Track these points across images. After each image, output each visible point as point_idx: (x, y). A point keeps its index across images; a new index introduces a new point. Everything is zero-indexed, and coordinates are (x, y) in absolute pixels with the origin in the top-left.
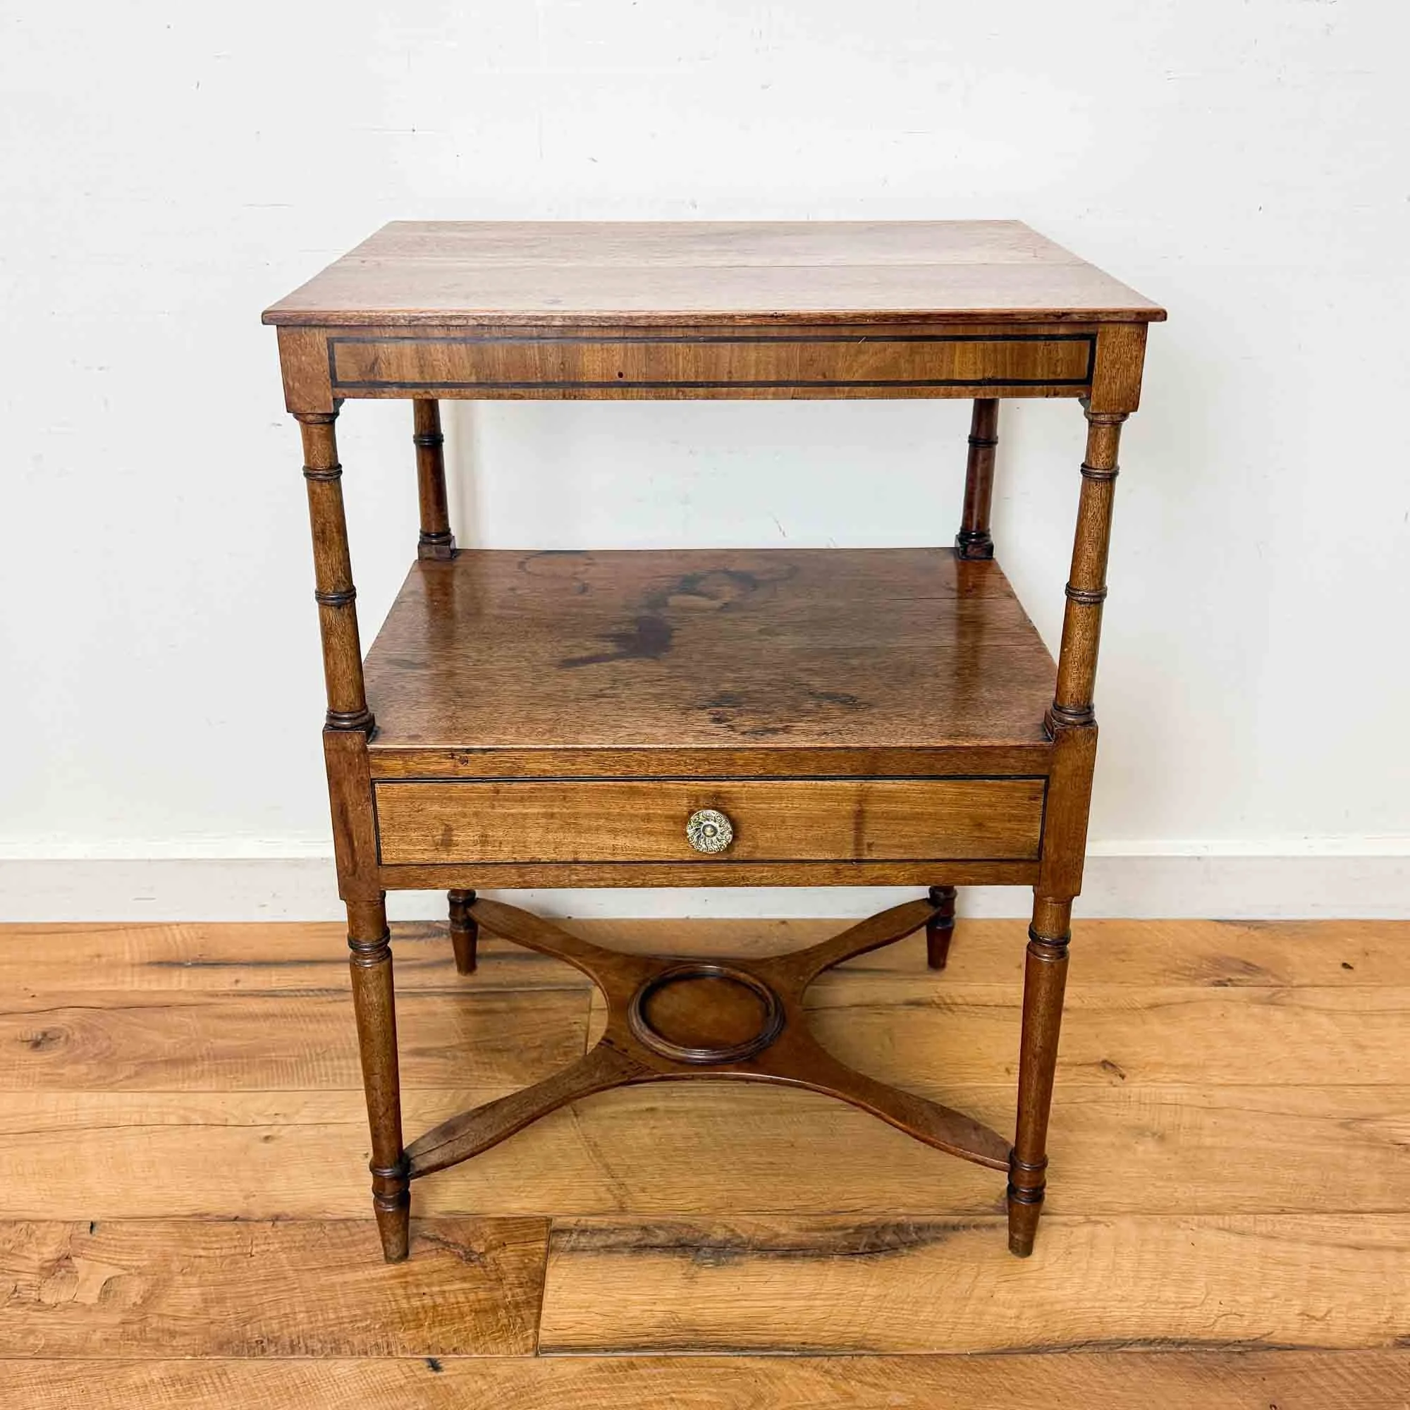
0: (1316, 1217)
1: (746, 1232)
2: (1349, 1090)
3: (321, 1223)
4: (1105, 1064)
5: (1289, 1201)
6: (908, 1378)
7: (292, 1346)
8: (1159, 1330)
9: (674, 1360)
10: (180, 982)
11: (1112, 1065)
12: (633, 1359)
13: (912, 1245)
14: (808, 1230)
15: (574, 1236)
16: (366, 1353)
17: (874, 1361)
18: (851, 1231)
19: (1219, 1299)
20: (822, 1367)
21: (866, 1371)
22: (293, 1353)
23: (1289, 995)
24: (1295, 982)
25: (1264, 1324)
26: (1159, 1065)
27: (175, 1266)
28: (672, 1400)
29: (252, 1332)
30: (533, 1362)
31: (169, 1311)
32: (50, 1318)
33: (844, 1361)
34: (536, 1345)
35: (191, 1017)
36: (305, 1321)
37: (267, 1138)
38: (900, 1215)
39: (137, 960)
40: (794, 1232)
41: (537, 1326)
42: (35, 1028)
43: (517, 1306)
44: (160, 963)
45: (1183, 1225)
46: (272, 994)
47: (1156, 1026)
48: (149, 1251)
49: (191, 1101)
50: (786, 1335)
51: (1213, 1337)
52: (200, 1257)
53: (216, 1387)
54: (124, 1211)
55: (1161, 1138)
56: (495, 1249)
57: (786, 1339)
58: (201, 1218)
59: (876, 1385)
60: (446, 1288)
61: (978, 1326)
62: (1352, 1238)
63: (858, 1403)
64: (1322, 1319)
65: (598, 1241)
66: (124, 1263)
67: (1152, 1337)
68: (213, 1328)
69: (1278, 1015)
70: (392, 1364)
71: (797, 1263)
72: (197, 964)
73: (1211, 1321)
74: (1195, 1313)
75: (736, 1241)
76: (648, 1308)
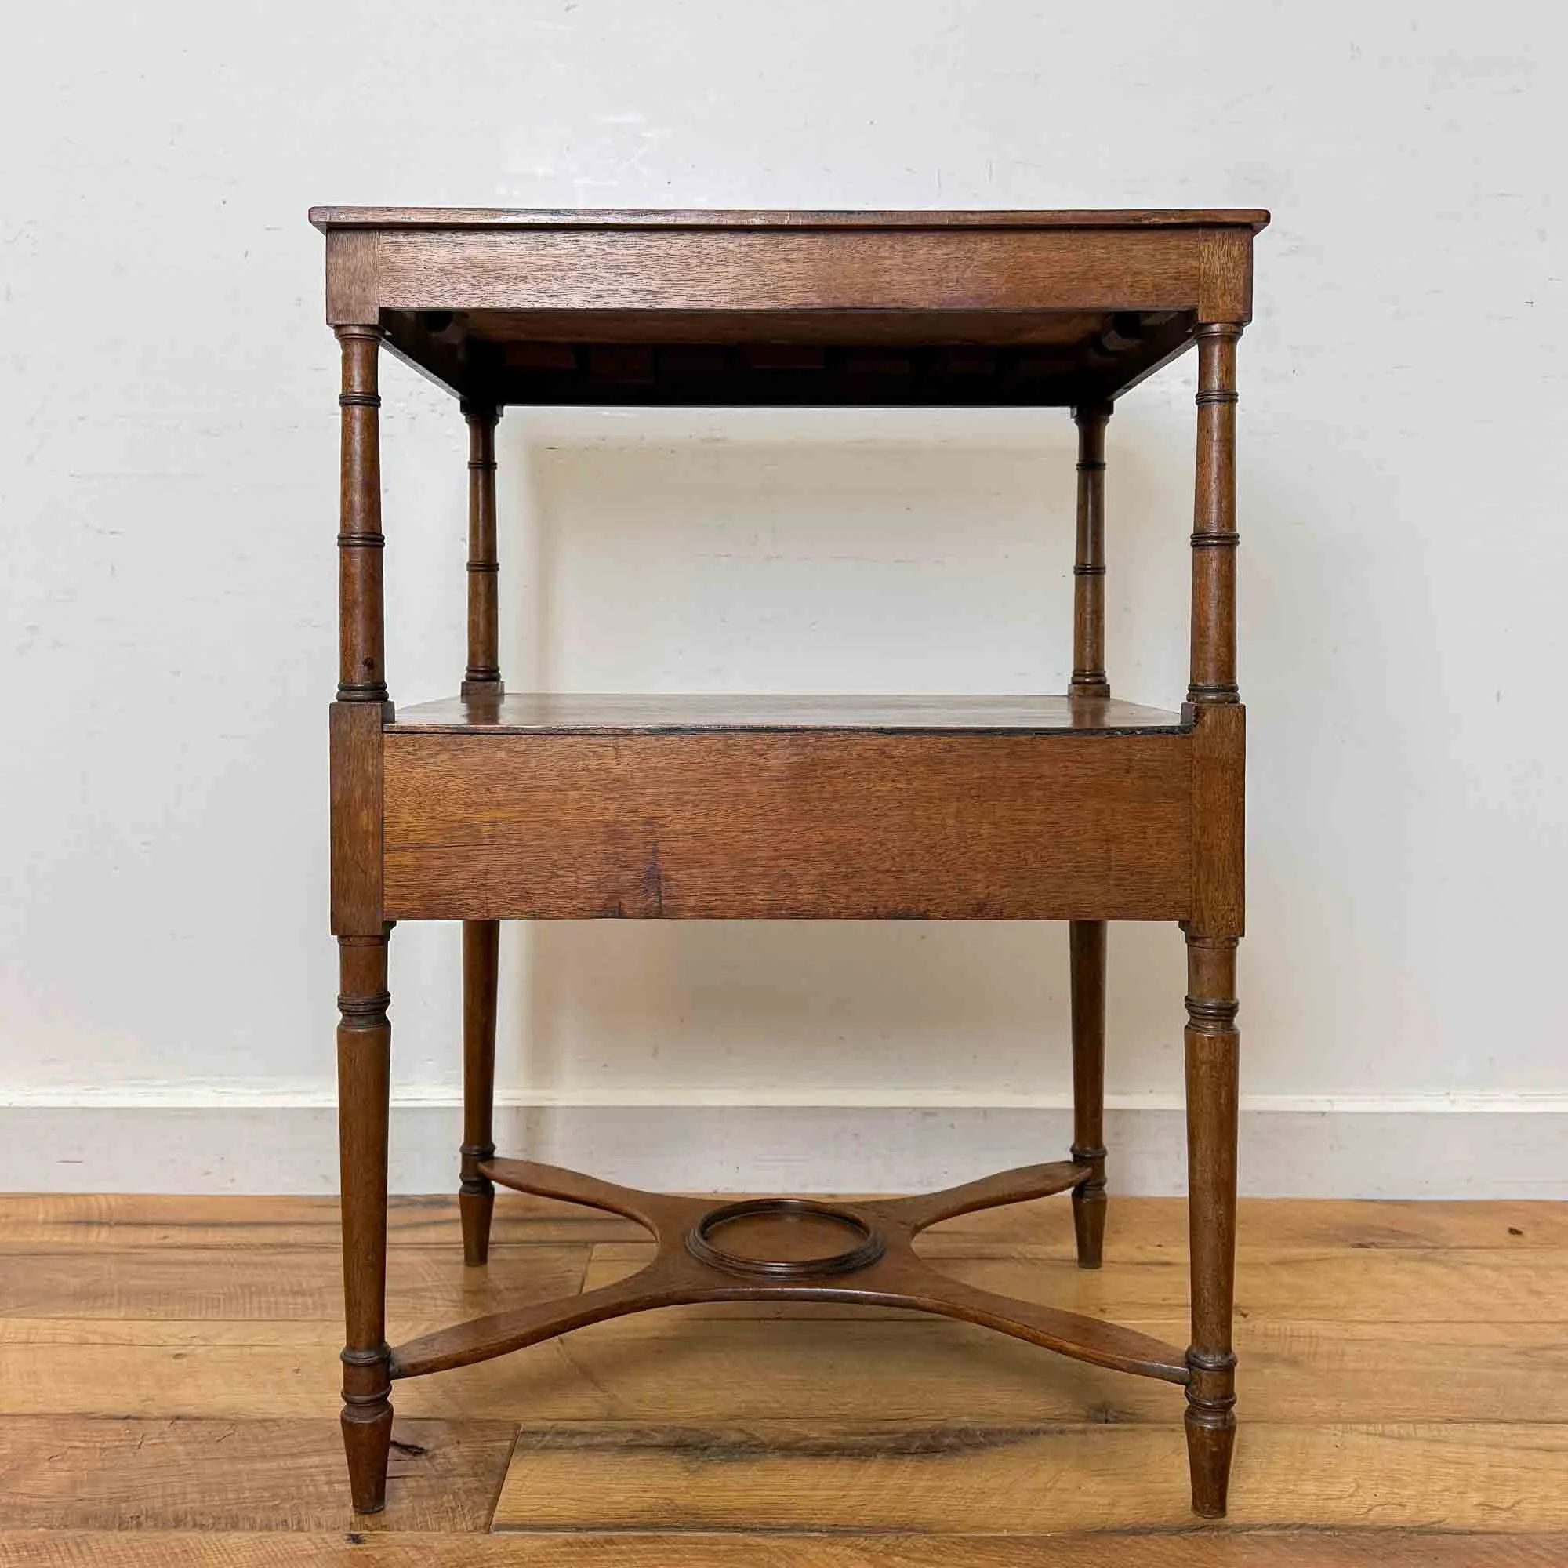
0: (1493, 1425)
1: (767, 1435)
2: (1526, 1326)
3: (234, 1423)
5: (1457, 1412)
6: (969, 1555)
7: (176, 1521)
8: (1297, 1517)
9: (665, 1538)
10: (101, 1237)
12: (613, 1537)
13: (980, 1446)
14: (845, 1434)
15: (549, 1437)
16: (270, 1527)
17: (926, 1541)
18: (901, 1435)
19: (1374, 1491)
20: (857, 1546)
21: (915, 1549)
22: (176, 1526)
23: (1446, 1253)
24: (1453, 1244)
25: (1433, 1513)
26: (1288, 1306)
27: (43, 1455)
29: (127, 1510)
30: (480, 1538)
31: (26, 1490)
33: (885, 1540)
34: (487, 1524)
35: (105, 1262)
36: (197, 1500)
37: (177, 1356)
38: (965, 1421)
39: (51, 1218)
40: (829, 1436)
41: (492, 1508)
43: (468, 1491)
44: (78, 1223)
45: (1323, 1431)
46: (206, 1247)
47: (1286, 1276)
48: (12, 1442)
49: (89, 1325)
50: (812, 1519)
51: (1367, 1523)
52: (76, 1448)
53: (71, 1554)
55: (1293, 1363)
56: (447, 1446)
57: (813, 1522)
58: (85, 1417)
59: (928, 1560)
61: (1061, 1512)
62: (1540, 1442)
64: (1508, 1509)
65: (577, 1441)
67: (1288, 1522)
68: (79, 1505)
69: (1433, 1270)
70: (301, 1536)
71: (830, 1461)
72: (118, 1224)
73: (1366, 1510)
74: (1343, 1503)
75: (754, 1443)
76: (636, 1495)
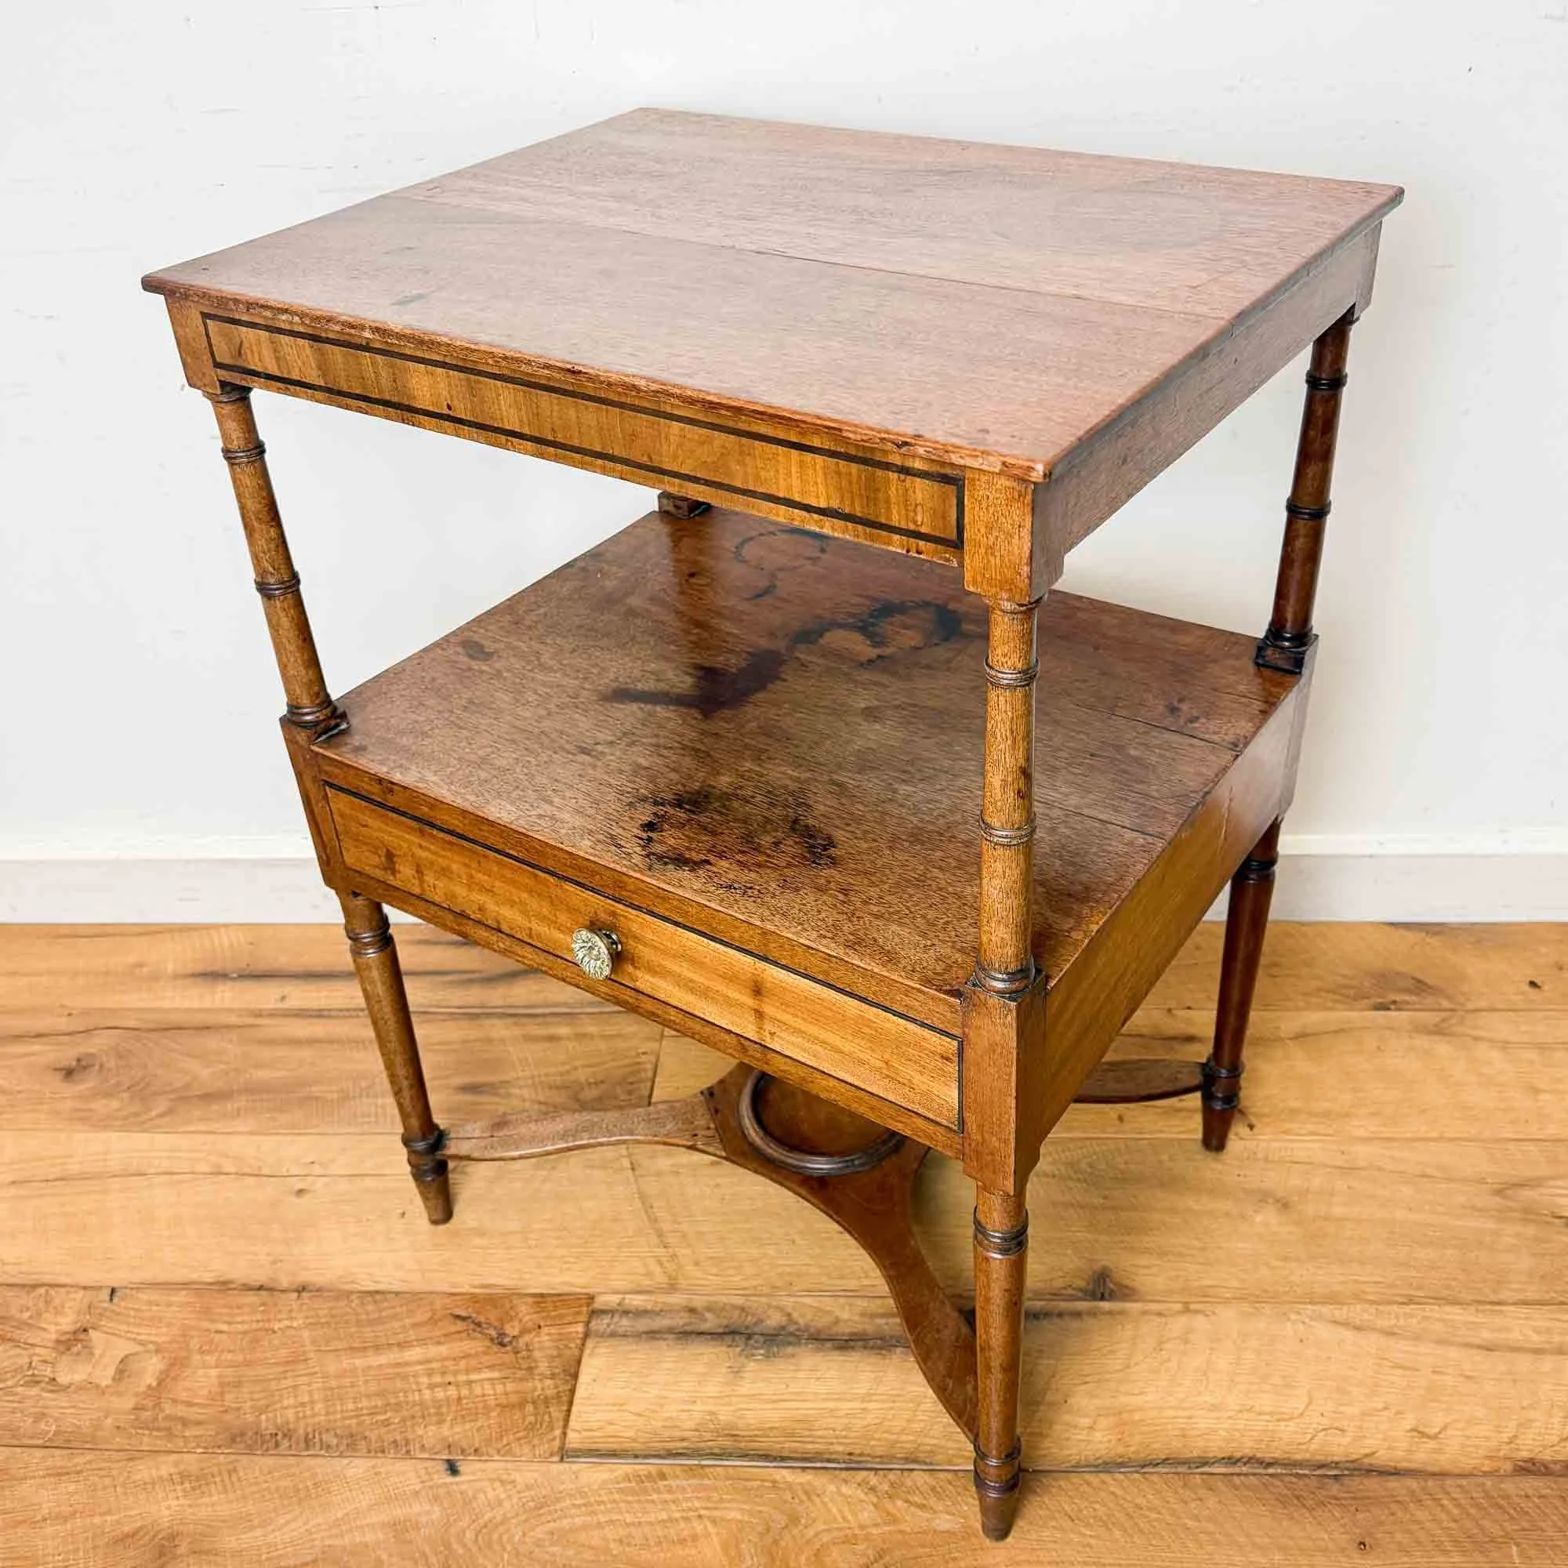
0: (1448, 1309)
1: (802, 1316)
2: (1511, 1146)
3: (348, 1295)
5: (1420, 1288)
6: (959, 1499)
7: (306, 1441)
8: (1247, 1448)
9: (707, 1470)
10: (226, 997)
11: (1244, 1112)
12: (665, 1470)
14: (873, 1316)
15: (616, 1319)
16: (383, 1452)
17: (926, 1476)
19: (1321, 1409)
20: (868, 1483)
21: (915, 1489)
22: (307, 1448)
23: (1461, 1020)
24: (1470, 1006)
25: (1368, 1442)
26: (1294, 1113)
27: (194, 1343)
28: (700, 1516)
29: (267, 1423)
30: (558, 1468)
31: (183, 1396)
32: (63, 1400)
33: (891, 1476)
34: (562, 1448)
35: (231, 1041)
36: (323, 1412)
37: (300, 1192)
39: (180, 970)
40: (857, 1318)
41: (566, 1426)
42: (68, 1054)
43: (547, 1401)
44: (204, 975)
45: (1293, 1317)
46: (319, 1014)
47: (1300, 1062)
48: (169, 1325)
49: (224, 1144)
50: (832, 1444)
51: (1308, 1456)
52: (221, 1332)
53: (225, 1486)
54: (147, 1275)
55: (1285, 1205)
56: (529, 1331)
57: (833, 1448)
58: (224, 1286)
59: (924, 1505)
60: (474, 1377)
62: (1486, 1335)
63: (903, 1527)
64: (1435, 1437)
65: (643, 1324)
66: (143, 1337)
67: (1238, 1455)
68: (227, 1417)
69: (1442, 1048)
70: (409, 1465)
71: (855, 1357)
72: (242, 976)
73: (1309, 1437)
74: (1292, 1426)
75: (791, 1328)
76: (686, 1407)
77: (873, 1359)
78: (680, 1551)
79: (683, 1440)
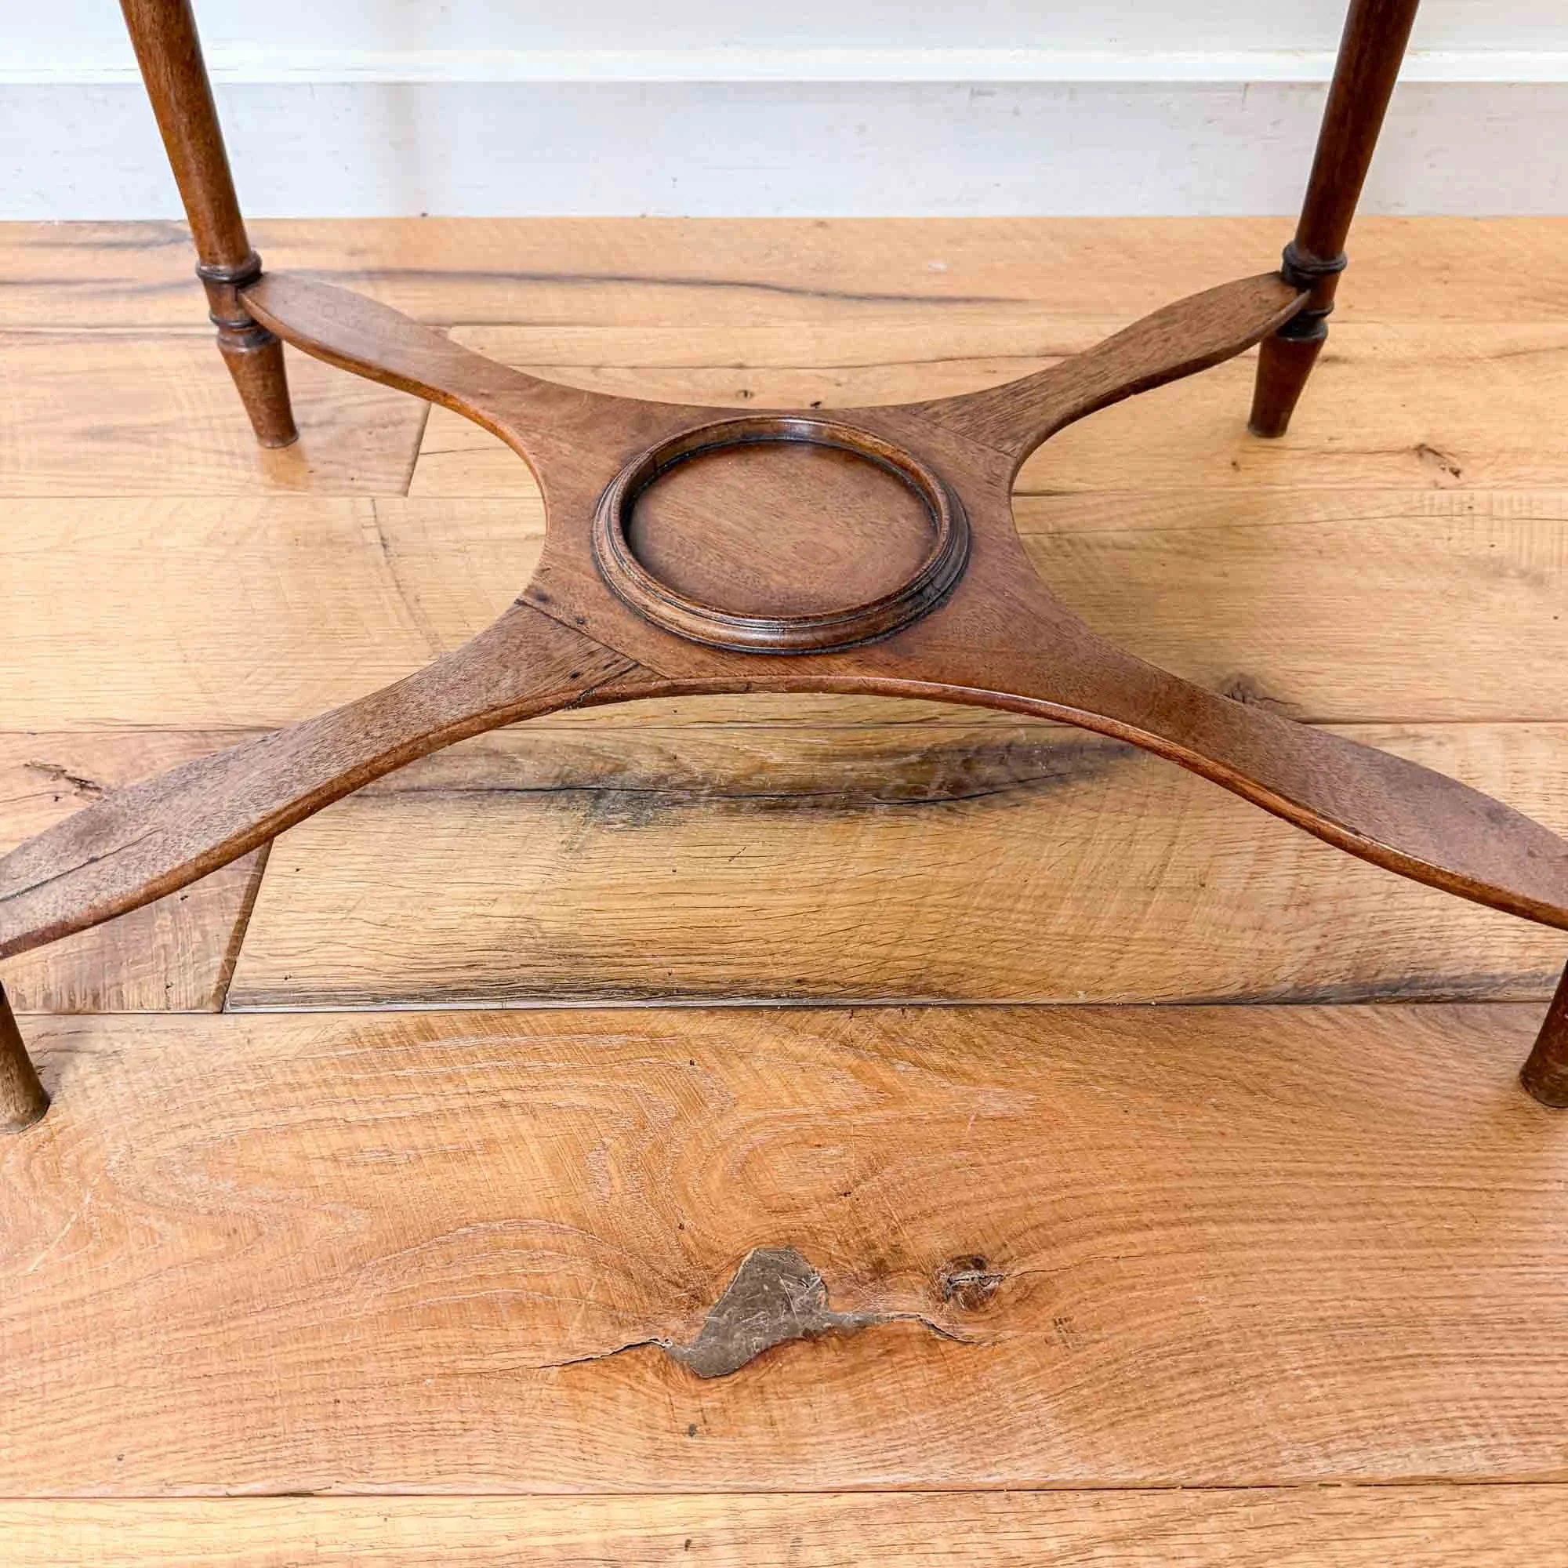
1: (696, 760)
4: (1421, 450)
6: (1020, 1056)
9: (519, 1018)
11: (1436, 453)
12: (432, 1019)
13: (1037, 784)
14: (827, 757)
17: (951, 1018)
18: (914, 758)
20: (837, 1032)
21: (932, 1042)
26: (1524, 453)
28: (503, 1105)
30: (211, 1025)
33: (882, 1018)
34: (223, 990)
38: (1014, 728)
40: (798, 761)
41: (235, 949)
47: (1515, 386)
50: (764, 965)
55: (1537, 580)
57: (766, 972)
59: (952, 1070)
61: (1175, 944)
63: (913, 1109)
71: (797, 821)
75: (679, 779)
76: (479, 910)
77: (831, 823)
78: (462, 1174)
79: (470, 966)
